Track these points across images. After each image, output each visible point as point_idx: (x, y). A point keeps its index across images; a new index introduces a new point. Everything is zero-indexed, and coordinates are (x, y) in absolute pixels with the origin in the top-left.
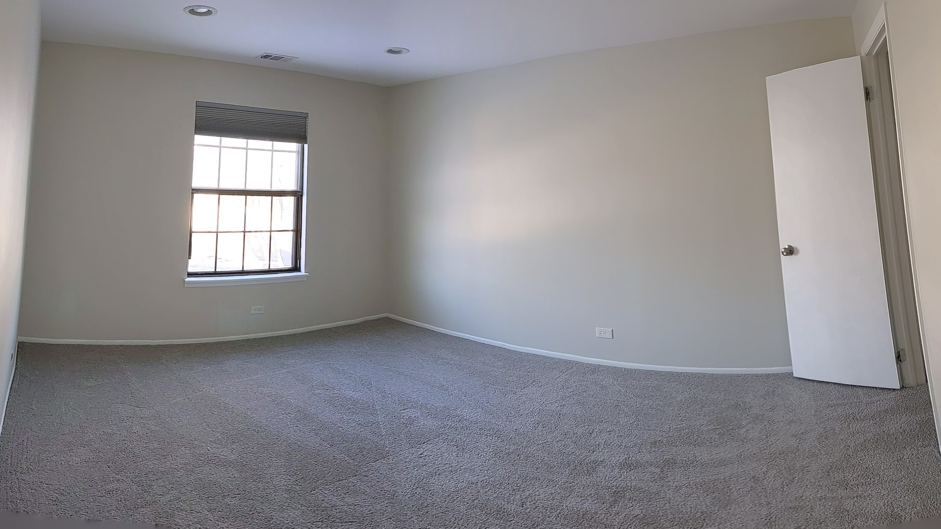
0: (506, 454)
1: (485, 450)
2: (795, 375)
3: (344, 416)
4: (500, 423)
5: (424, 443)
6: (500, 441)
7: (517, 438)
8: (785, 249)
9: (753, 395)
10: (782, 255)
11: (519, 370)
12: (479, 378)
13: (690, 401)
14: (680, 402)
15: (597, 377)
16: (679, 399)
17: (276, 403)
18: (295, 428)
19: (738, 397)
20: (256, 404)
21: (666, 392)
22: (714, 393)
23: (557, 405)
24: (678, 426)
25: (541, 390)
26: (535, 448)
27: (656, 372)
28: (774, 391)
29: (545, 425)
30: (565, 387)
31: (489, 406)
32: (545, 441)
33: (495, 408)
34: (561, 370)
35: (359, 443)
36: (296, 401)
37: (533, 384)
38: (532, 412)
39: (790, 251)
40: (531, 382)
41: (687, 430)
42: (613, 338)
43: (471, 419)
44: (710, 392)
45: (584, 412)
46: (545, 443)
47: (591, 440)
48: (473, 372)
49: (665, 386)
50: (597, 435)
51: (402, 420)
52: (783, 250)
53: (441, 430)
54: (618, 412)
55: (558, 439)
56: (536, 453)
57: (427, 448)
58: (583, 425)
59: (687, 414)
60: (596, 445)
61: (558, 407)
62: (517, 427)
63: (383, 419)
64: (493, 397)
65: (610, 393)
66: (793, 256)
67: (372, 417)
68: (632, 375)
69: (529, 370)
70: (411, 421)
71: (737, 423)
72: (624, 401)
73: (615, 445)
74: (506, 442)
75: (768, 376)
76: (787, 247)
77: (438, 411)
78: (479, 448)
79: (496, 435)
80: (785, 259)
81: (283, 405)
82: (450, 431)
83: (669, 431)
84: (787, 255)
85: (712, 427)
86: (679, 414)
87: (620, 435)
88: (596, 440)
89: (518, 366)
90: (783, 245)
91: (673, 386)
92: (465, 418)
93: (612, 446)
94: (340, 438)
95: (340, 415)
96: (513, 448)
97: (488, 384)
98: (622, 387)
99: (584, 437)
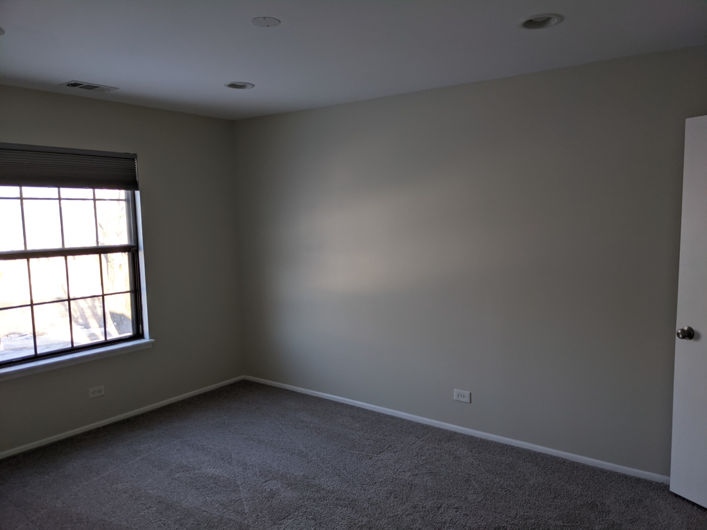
0: (359, 527)
1: (340, 523)
2: (672, 489)
3: (207, 498)
4: (355, 491)
5: (285, 518)
6: (354, 512)
7: (370, 508)
8: (683, 330)
9: (616, 498)
10: (677, 337)
11: (376, 432)
12: (337, 443)
13: (543, 487)
14: (532, 486)
15: (452, 446)
16: (531, 482)
17: (134, 498)
18: (158, 522)
19: (598, 495)
20: (112, 506)
21: (520, 472)
22: (570, 484)
23: (410, 474)
24: (526, 514)
25: (396, 456)
26: (385, 521)
27: (513, 448)
28: (640, 500)
29: (397, 496)
30: (419, 455)
31: (345, 473)
32: (395, 514)
33: (351, 475)
34: (417, 435)
35: (223, 526)
36: (156, 490)
37: (389, 449)
38: (385, 480)
39: (689, 334)
40: (386, 447)
41: (533, 520)
42: (471, 402)
43: (328, 489)
44: (567, 482)
45: (435, 483)
46: (395, 516)
47: (438, 516)
48: (331, 436)
49: (519, 465)
50: (444, 511)
51: (264, 493)
52: (679, 331)
53: (300, 502)
54: (467, 488)
55: (407, 513)
56: (387, 527)
57: (287, 524)
58: (432, 498)
59: (537, 503)
60: (442, 523)
61: (411, 476)
62: (371, 496)
63: (245, 495)
64: (349, 463)
65: (463, 465)
66: (691, 341)
67: (234, 494)
68: (487, 447)
69: (386, 433)
70: (273, 494)
71: (589, 525)
72: (475, 476)
73: (460, 524)
74: (360, 513)
75: (638, 480)
76: (686, 328)
77: (298, 480)
78: (335, 521)
79: (351, 505)
80: (681, 344)
81: (143, 498)
82: (308, 502)
83: (515, 518)
84: (684, 337)
85: (560, 523)
86: (529, 500)
87: (466, 513)
88: (442, 517)
89: (376, 428)
90: (682, 324)
91: (527, 467)
92: (323, 487)
93: (457, 525)
94: (206, 524)
95: (203, 497)
96: (365, 519)
97: (345, 449)
98: (475, 459)
99: (432, 512)
